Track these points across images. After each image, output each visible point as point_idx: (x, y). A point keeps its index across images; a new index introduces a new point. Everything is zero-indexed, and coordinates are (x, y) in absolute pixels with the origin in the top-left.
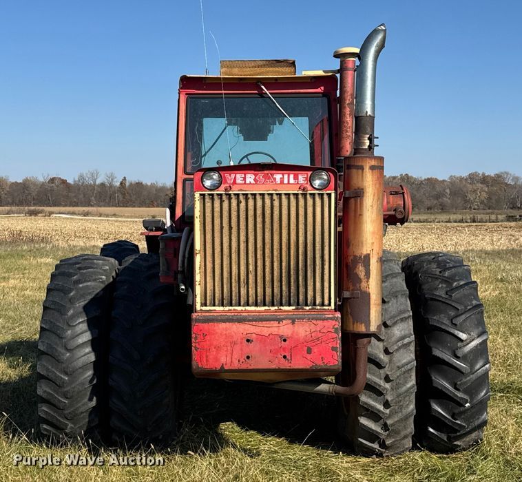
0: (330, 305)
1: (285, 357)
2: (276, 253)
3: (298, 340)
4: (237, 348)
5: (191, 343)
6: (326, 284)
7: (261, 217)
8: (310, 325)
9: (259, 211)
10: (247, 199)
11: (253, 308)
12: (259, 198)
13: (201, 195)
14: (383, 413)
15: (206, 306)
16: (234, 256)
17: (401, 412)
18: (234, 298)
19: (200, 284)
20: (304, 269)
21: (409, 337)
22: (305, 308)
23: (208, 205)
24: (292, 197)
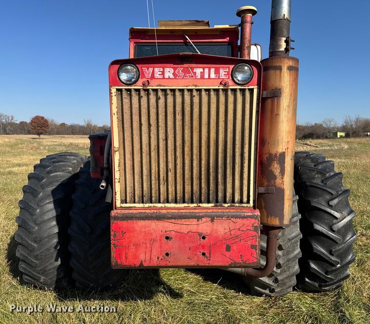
0: (248, 202)
1: (204, 254)
2: (195, 151)
3: (217, 237)
4: (156, 245)
5: (110, 241)
6: (245, 182)
7: (180, 114)
8: (229, 223)
9: (179, 108)
10: (166, 95)
11: (173, 205)
12: (178, 93)
13: (118, 90)
14: (276, 272)
15: (126, 203)
16: (153, 154)
17: (289, 271)
18: (153, 195)
19: (119, 182)
20: (223, 167)
21: (297, 216)
22: (224, 205)
23: (126, 101)
24: (212, 93)
